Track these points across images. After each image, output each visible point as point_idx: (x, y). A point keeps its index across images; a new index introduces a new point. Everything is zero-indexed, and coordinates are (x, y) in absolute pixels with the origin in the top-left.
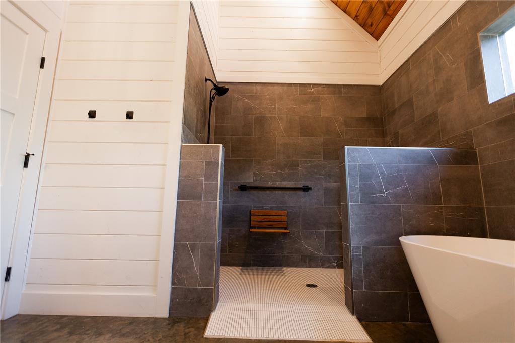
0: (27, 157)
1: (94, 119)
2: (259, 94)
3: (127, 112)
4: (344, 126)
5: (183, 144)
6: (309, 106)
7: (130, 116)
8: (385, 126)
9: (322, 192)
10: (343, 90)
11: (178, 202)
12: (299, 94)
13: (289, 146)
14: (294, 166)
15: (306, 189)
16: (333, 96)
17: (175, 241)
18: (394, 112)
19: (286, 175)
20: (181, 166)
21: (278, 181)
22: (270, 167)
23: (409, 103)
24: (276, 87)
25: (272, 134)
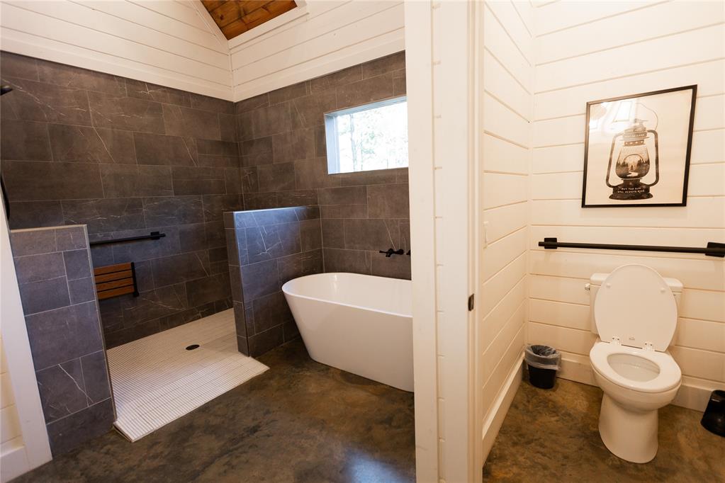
2: (49, 83)
4: (197, 151)
6: (146, 118)
8: (241, 154)
9: (178, 237)
10: (192, 101)
12: (129, 96)
13: (123, 178)
14: (134, 206)
15: (156, 236)
16: (179, 106)
17: (36, 370)
18: (251, 143)
19: (124, 221)
21: (113, 231)
22: (95, 211)
23: (268, 141)
24: (83, 76)
25: (89, 158)
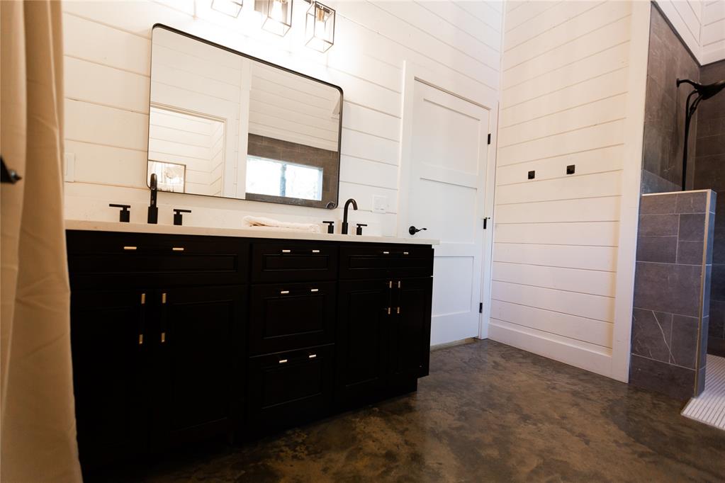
0: (485, 220)
1: (533, 180)
3: (568, 167)
5: (643, 195)
7: (571, 170)
11: (637, 263)
17: (634, 306)
20: (641, 222)
